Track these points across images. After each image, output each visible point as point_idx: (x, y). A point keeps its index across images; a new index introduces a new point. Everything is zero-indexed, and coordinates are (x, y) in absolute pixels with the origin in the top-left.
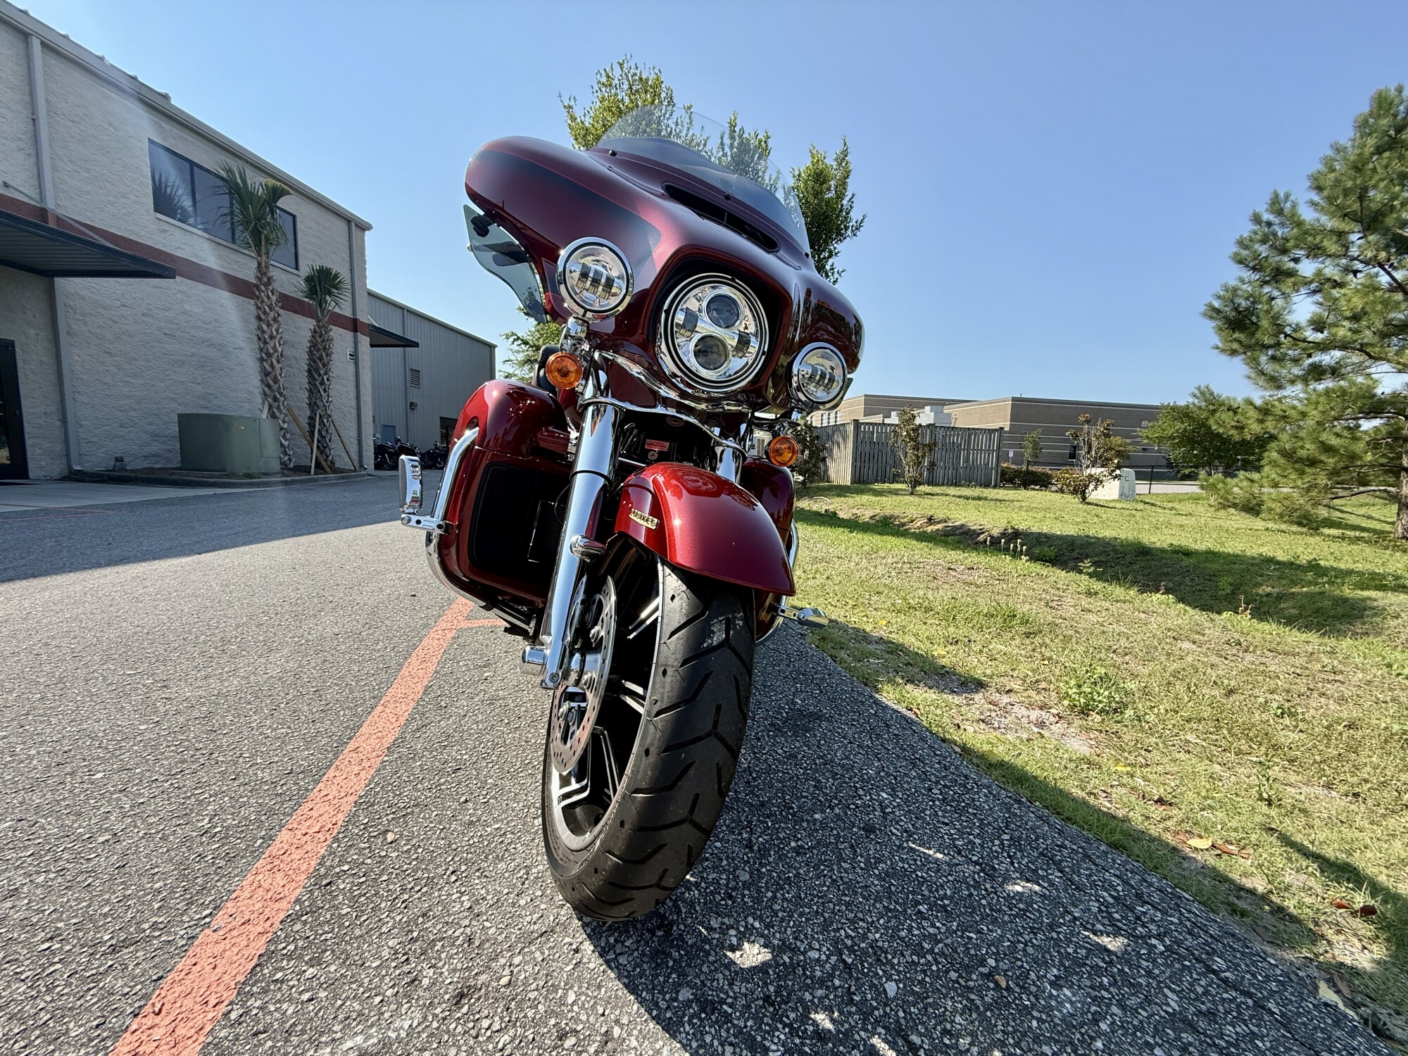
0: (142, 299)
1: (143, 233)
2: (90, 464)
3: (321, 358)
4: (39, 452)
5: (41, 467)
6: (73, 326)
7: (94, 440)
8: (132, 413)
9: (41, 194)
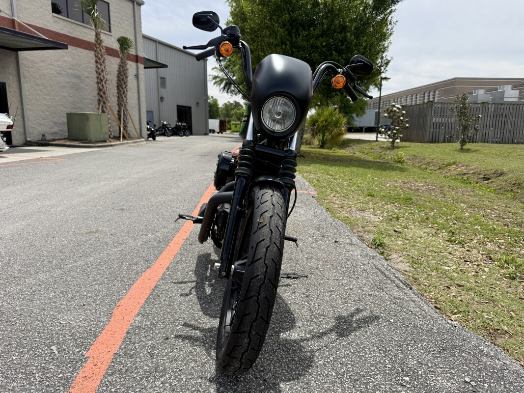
0: (49, 57)
2: (32, 138)
3: (123, 80)
4: (15, 132)
5: (16, 139)
6: (25, 73)
7: (34, 126)
8: (47, 113)
9: (12, 13)
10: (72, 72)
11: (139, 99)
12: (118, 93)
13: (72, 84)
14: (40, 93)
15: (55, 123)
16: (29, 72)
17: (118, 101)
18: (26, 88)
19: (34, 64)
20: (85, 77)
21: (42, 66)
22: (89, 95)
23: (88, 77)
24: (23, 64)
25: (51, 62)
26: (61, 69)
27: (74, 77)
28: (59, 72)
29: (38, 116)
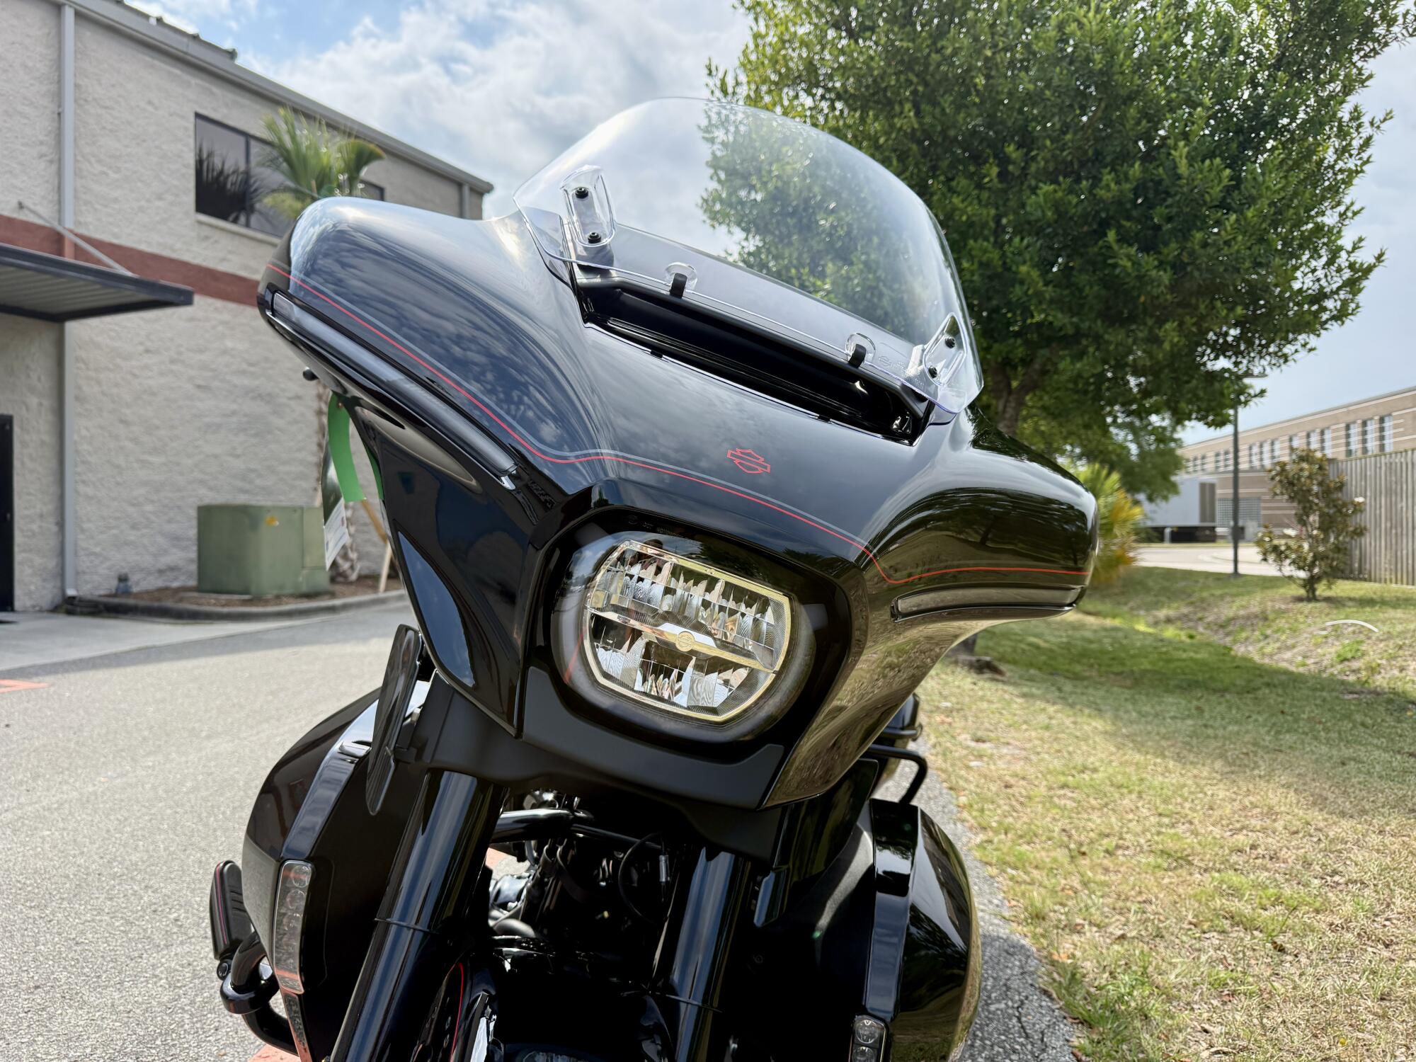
0: (171, 340)
1: (178, 246)
2: (89, 586)
4: (29, 571)
5: (30, 594)
6: (83, 388)
7: (98, 550)
8: (149, 508)
9: (60, 211)
10: (246, 381)
13: (245, 419)
14: (129, 445)
15: (176, 539)
16: (99, 383)
18: (84, 432)
19: (118, 361)
20: (290, 399)
21: (146, 367)
22: (300, 450)
23: (298, 397)
24: (78, 359)
25: (180, 353)
26: (210, 374)
27: (253, 398)
28: (201, 382)
29: (117, 519)
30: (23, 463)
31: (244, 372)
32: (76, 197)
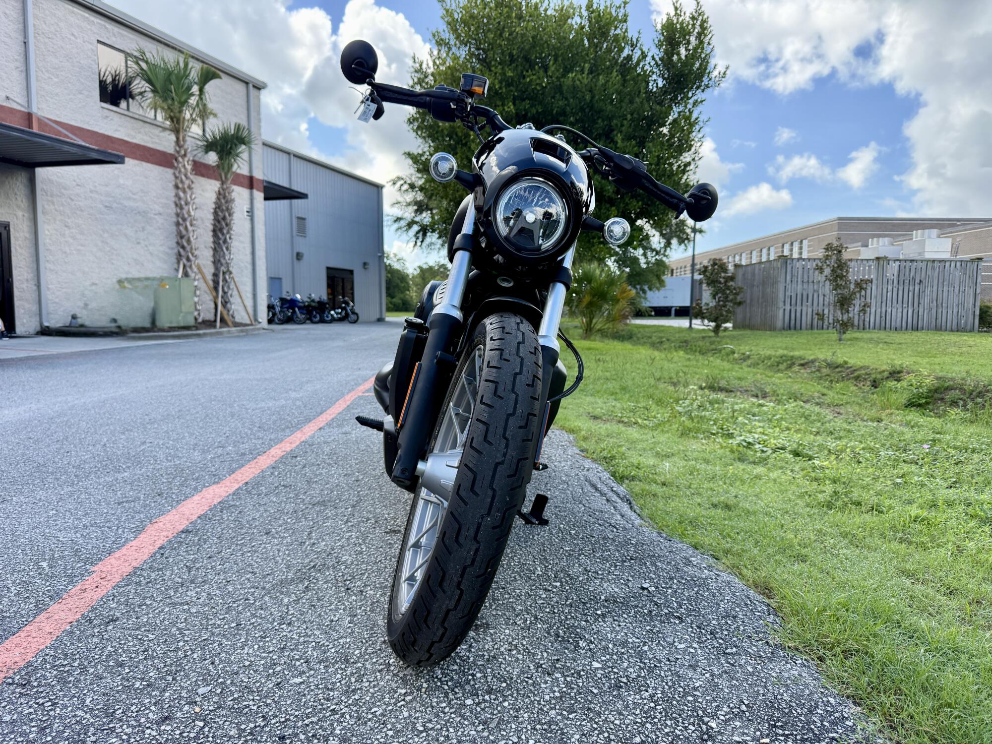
1: (93, 122)
2: (54, 321)
3: (224, 218)
4: (22, 311)
5: (23, 324)
6: (46, 206)
7: (57, 300)
9: (29, 101)
10: (131, 204)
11: (253, 253)
12: (214, 242)
14: (71, 240)
16: (53, 203)
17: (214, 256)
20: (155, 214)
22: (161, 245)
23: (160, 214)
24: (42, 189)
25: (95, 187)
27: (135, 214)
29: (66, 283)
30: (16, 250)
31: (129, 198)
32: (37, 93)
